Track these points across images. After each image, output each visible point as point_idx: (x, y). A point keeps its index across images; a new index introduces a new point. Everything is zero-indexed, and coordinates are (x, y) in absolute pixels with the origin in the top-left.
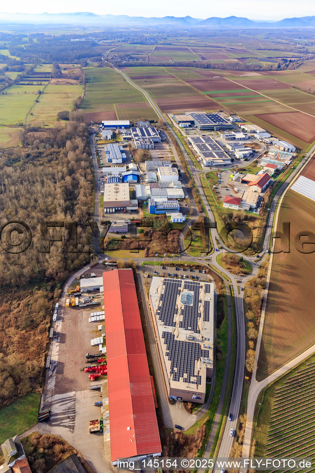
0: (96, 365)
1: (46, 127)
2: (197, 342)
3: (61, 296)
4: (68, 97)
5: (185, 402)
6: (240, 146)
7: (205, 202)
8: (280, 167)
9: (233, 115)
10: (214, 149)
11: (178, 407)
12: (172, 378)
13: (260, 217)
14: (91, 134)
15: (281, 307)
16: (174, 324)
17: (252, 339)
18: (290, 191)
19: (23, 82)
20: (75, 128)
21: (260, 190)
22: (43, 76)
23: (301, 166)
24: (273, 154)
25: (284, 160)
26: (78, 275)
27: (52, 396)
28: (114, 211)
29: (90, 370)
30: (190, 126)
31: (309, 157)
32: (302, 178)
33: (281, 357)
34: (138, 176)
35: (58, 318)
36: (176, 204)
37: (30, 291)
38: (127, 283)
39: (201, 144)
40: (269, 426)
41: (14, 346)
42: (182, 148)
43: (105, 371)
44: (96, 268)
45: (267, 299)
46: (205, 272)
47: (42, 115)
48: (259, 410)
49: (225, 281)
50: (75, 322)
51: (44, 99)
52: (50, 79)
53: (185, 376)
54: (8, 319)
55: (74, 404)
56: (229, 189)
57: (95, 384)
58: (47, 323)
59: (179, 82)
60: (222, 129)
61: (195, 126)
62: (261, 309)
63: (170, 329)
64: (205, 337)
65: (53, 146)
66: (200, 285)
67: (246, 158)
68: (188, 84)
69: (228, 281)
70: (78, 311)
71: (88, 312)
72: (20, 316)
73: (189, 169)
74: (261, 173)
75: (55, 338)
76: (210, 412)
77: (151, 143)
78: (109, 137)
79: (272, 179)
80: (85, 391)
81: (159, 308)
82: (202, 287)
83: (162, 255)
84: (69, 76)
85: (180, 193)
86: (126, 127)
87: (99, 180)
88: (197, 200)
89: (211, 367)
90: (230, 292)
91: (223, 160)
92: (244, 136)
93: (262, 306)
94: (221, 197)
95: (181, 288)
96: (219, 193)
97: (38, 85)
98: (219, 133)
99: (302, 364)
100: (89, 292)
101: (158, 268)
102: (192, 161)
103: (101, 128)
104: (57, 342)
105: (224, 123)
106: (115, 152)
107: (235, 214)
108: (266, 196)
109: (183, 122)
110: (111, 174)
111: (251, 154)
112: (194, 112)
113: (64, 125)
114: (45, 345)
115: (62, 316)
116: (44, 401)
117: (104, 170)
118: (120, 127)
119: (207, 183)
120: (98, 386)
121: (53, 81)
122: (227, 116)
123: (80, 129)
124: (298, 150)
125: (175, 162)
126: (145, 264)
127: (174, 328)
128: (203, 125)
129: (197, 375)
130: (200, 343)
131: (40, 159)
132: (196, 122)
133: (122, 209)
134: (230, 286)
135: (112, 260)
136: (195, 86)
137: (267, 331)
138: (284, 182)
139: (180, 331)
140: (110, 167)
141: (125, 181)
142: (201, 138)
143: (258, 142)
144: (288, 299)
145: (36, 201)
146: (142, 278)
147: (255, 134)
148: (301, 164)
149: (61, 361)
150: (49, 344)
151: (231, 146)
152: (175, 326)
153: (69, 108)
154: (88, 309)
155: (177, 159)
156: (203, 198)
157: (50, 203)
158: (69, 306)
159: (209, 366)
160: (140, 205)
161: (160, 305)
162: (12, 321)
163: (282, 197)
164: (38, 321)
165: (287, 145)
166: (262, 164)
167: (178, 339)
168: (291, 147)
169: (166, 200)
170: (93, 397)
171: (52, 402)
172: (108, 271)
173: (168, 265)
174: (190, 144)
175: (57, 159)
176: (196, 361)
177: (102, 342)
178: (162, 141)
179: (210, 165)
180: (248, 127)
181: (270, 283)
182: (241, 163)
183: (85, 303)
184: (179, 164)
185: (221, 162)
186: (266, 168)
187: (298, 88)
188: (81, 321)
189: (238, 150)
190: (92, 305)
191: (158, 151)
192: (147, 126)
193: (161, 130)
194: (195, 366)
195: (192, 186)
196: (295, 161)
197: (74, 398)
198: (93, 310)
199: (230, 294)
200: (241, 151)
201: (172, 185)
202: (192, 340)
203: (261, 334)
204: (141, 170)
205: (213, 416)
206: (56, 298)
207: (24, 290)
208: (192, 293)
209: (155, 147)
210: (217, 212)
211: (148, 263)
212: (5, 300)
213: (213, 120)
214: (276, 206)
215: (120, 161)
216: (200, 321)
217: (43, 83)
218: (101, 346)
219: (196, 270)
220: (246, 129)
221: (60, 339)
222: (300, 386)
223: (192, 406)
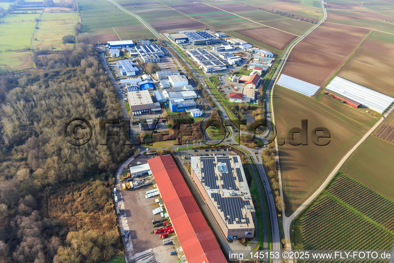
0: (163, 227)
1: (54, 50)
2: (239, 197)
3: (115, 183)
4: (67, 24)
5: (240, 239)
6: (230, 55)
7: (214, 100)
8: (265, 69)
9: (218, 32)
10: (211, 59)
11: (236, 243)
12: (227, 223)
13: (259, 106)
14: (100, 53)
15: (291, 166)
16: (218, 187)
17: (276, 190)
18: (276, 86)
19: (17, 12)
20: (85, 49)
21: (254, 86)
22: (36, 5)
23: (280, 67)
24: (258, 60)
25: (266, 64)
26: (125, 165)
27: (133, 255)
28: (140, 113)
29: (159, 232)
30: (185, 42)
31: (284, 61)
32: (283, 76)
33: (299, 199)
34: (153, 84)
35: (119, 200)
36: (192, 102)
37: (87, 183)
38: (170, 165)
39: (199, 56)
40: (302, 244)
41: (87, 226)
42: (183, 59)
43: (172, 230)
44: (140, 158)
45: (280, 162)
46: (229, 150)
47: (46, 40)
48: (293, 235)
49: (246, 154)
50: (134, 199)
51: (42, 25)
52: (43, 8)
53: (237, 219)
54: (74, 206)
55: (154, 257)
56: (230, 88)
57: (167, 240)
58: (111, 204)
59: (165, 7)
60: (213, 43)
61: (190, 42)
62: (277, 169)
63: (216, 191)
64: (243, 192)
65: (68, 66)
66: (229, 158)
67: (238, 64)
68: (173, 9)
69: (248, 153)
70: (135, 192)
71: (143, 192)
72: (84, 203)
73: (194, 76)
74: (252, 74)
75: (121, 214)
76: (259, 242)
77: (156, 57)
78: (118, 55)
79: (261, 78)
80: (160, 247)
81: (203, 178)
82: (231, 159)
83: (191, 142)
84: (61, 4)
85: (193, 94)
86: (130, 46)
87: (120, 90)
88: (208, 98)
89: (253, 211)
90: (251, 161)
91: (221, 67)
92: (231, 48)
93: (277, 167)
94: (226, 95)
95: (216, 162)
96: (223, 92)
97: (33, 13)
98: (210, 46)
99: (314, 201)
100: (139, 176)
101: (191, 151)
102: (195, 70)
103: (108, 48)
104: (124, 217)
105: (213, 38)
106: (128, 67)
107: (240, 106)
108: (260, 90)
109: (179, 39)
110: (129, 85)
111: (240, 61)
112: (186, 31)
113: (72, 47)
114: (115, 220)
115: (122, 197)
116: (128, 260)
117: (122, 81)
118: (125, 46)
119: (212, 85)
120: (170, 241)
121: (47, 9)
122: (213, 33)
123: (90, 49)
124: (275, 56)
125: (181, 71)
126: (179, 150)
127: (219, 190)
128: (196, 40)
129: (245, 217)
130: (241, 197)
131: (58, 77)
132: (190, 39)
133: (147, 111)
134: (250, 157)
135: (151, 150)
136: (180, 10)
137: (285, 183)
138: (271, 80)
139: (223, 191)
140: (126, 79)
141: (142, 89)
142: (197, 51)
143: (244, 52)
144: (294, 160)
145: (69, 111)
146: (180, 160)
147: (240, 46)
148: (280, 66)
149: (132, 230)
150: (118, 219)
151: (223, 55)
152: (219, 188)
153: (71, 32)
154: (142, 189)
155: (182, 68)
156: (212, 96)
157: (83, 112)
158: (125, 189)
159: (252, 211)
160: (162, 106)
161: (203, 176)
162: (79, 207)
163: (272, 91)
164: (103, 204)
165: (266, 52)
166: (251, 67)
167: (224, 197)
168: (270, 53)
169: (183, 100)
170: (167, 249)
171: (135, 259)
172: (150, 159)
173: (198, 148)
174: (190, 56)
175: (75, 76)
176: (242, 209)
177: (162, 210)
178: (165, 55)
179: (210, 71)
180: (233, 41)
181: (279, 151)
182: (234, 68)
183: (138, 185)
184: (185, 72)
185: (219, 68)
186: (254, 71)
187: (263, 10)
188: (139, 199)
189: (230, 58)
190: (145, 185)
191: (164, 63)
192: (148, 45)
193: (162, 46)
194: (242, 212)
195: (200, 88)
196: (275, 64)
197: (152, 253)
198: (147, 189)
199: (252, 163)
200: (232, 59)
201: (185, 88)
202: (234, 196)
203: (281, 186)
204: (155, 80)
205: (262, 245)
206: (112, 184)
207: (81, 183)
208: (225, 164)
209: (160, 60)
210: (226, 105)
211: (182, 149)
212: (66, 192)
213: (203, 36)
214: (269, 97)
215: (134, 73)
216: (237, 182)
217: (38, 11)
218: (162, 214)
219: (221, 150)
220: (232, 42)
221: (126, 214)
222: (317, 215)
223: (246, 240)
